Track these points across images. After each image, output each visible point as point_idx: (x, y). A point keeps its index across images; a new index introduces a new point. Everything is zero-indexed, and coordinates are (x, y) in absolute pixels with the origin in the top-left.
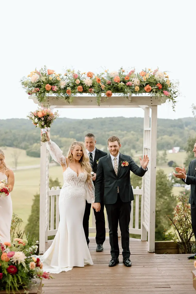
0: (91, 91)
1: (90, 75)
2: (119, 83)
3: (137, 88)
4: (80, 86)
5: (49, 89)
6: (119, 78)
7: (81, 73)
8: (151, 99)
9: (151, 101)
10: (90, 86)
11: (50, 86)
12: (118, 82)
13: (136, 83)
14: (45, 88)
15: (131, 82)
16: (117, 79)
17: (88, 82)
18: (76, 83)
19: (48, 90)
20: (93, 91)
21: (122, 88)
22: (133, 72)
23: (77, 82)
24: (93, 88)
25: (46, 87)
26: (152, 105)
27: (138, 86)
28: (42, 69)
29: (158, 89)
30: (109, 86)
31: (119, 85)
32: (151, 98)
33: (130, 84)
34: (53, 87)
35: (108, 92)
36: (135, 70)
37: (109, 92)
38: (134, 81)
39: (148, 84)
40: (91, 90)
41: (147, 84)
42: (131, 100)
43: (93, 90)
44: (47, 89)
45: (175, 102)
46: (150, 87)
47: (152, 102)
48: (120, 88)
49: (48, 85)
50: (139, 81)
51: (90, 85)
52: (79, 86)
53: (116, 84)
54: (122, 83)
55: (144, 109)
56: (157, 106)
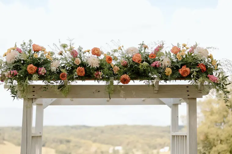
0: (98, 76)
1: (96, 52)
2: (141, 64)
3: (169, 71)
4: (82, 68)
5: (33, 71)
6: (140, 56)
7: (83, 50)
8: (188, 89)
9: (188, 91)
10: (97, 67)
11: (34, 67)
12: (139, 61)
13: (167, 64)
14: (26, 71)
15: (158, 62)
16: (137, 57)
17: (93, 61)
18: (75, 63)
19: (31, 73)
20: (101, 75)
21: (144, 70)
22: (160, 47)
23: (77, 62)
24: (101, 72)
25: (28, 69)
26: (189, 97)
27: (169, 67)
28: (24, 43)
29: (200, 72)
30: (125, 69)
31: (140, 67)
32: (187, 87)
33: (157, 65)
34: (40, 69)
35: (124, 77)
36: (163, 44)
37: (126, 76)
38: (162, 60)
39: (184, 65)
40: (98, 74)
41: (182, 65)
42: (158, 89)
43: (101, 73)
44: (30, 71)
45: (228, 92)
46: (188, 69)
47: (188, 93)
48: (142, 70)
49: (32, 65)
50: (171, 61)
51: (96, 65)
52: (78, 68)
53: (136, 65)
54: (145, 63)
55: (170, 107)
56: (195, 99)
